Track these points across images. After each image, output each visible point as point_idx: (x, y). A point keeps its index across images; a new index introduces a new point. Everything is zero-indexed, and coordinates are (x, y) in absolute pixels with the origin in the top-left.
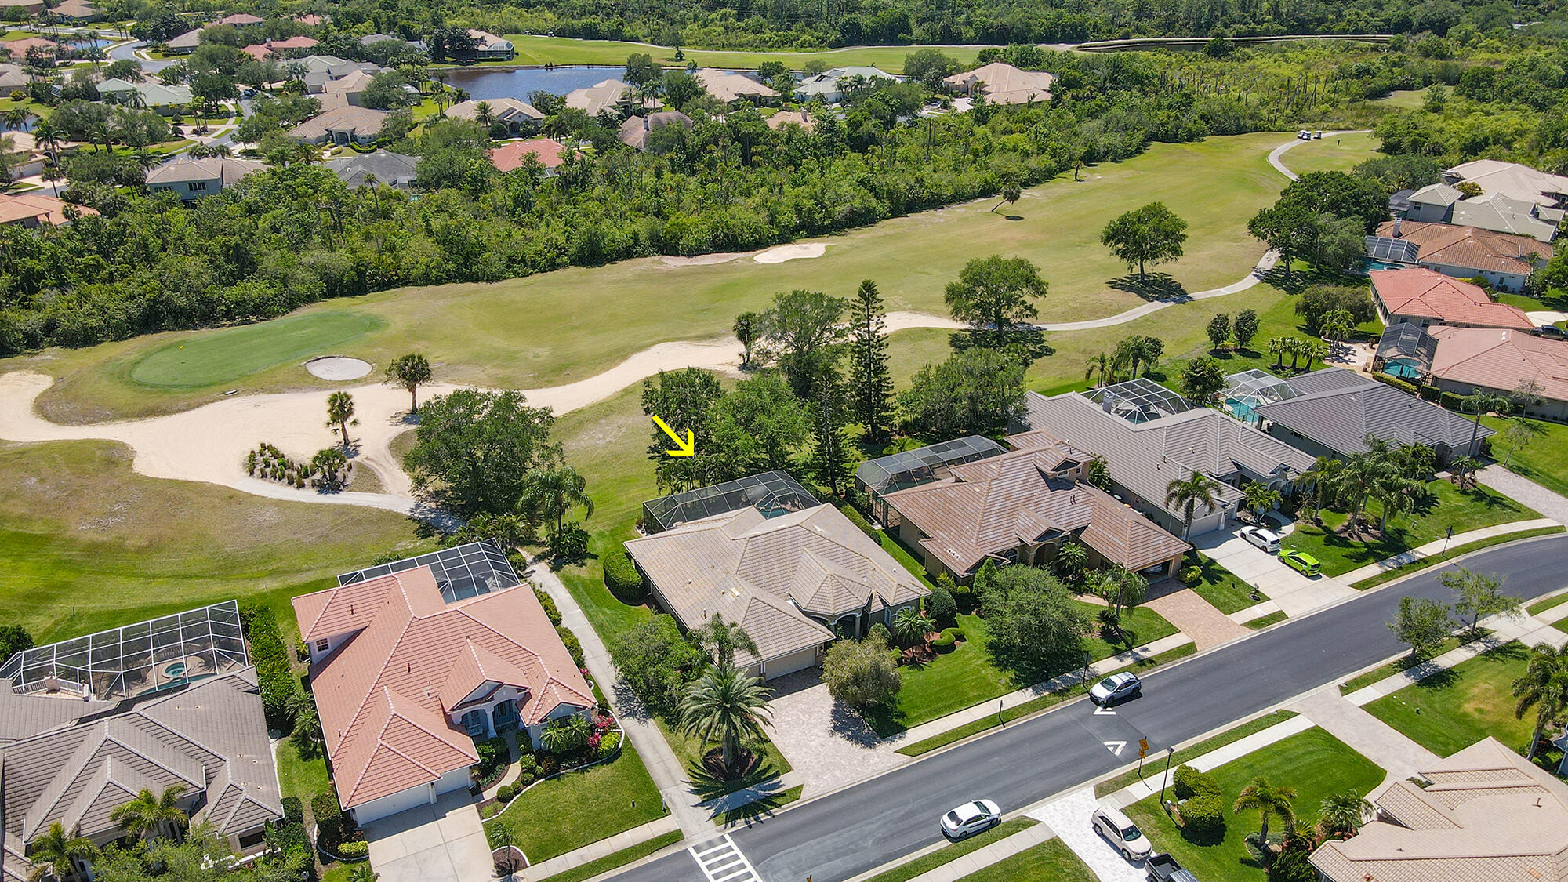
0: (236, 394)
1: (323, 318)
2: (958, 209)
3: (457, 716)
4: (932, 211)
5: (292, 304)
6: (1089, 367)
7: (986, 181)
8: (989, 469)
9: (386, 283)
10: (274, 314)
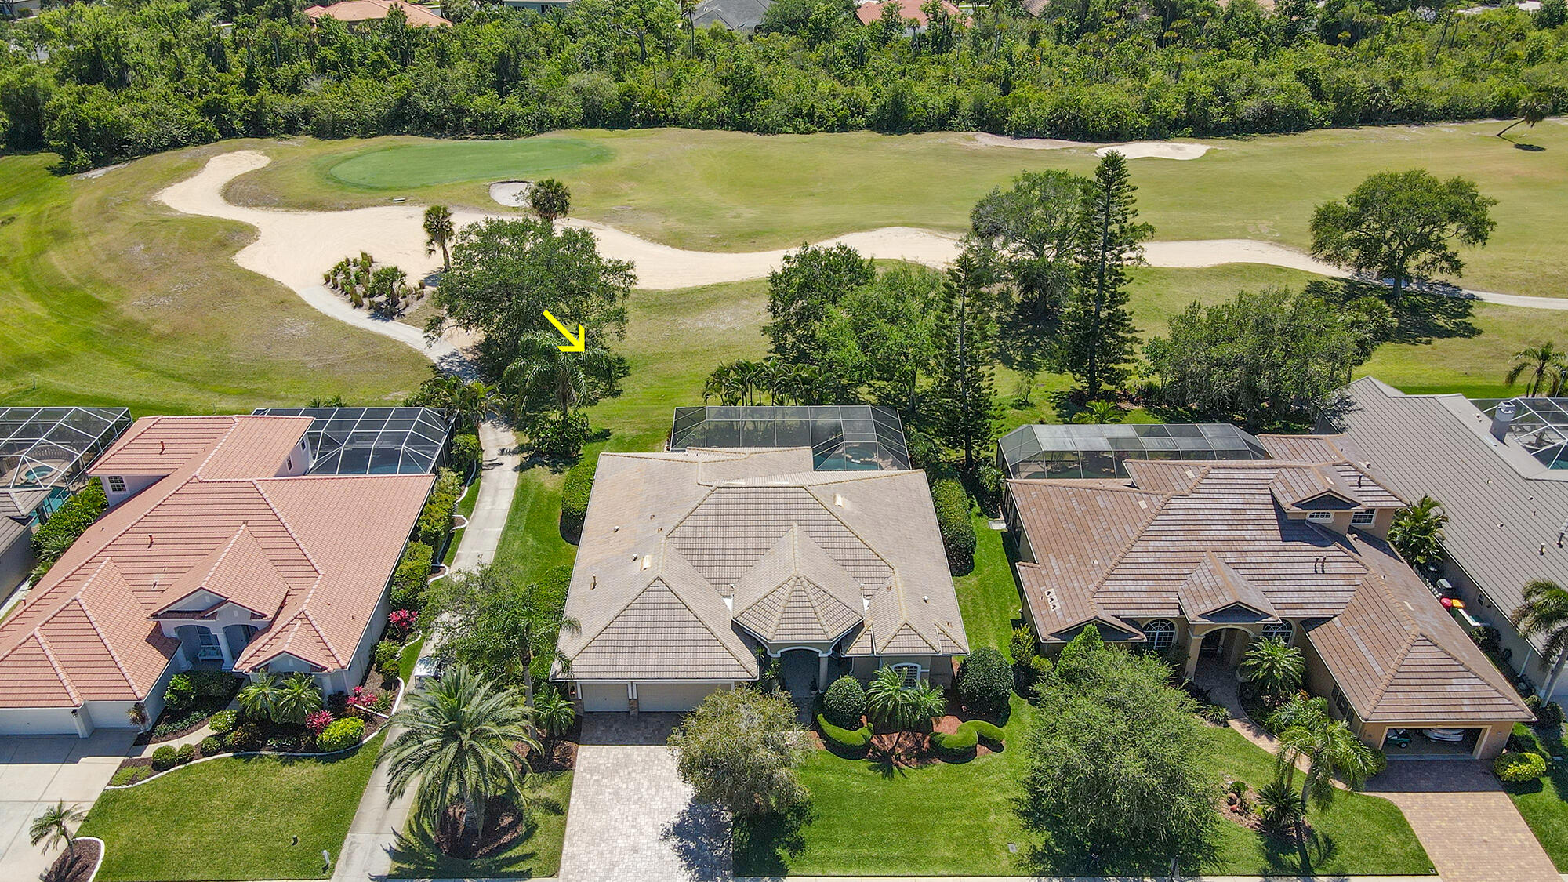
0: (401, 202)
1: (555, 144)
2: (1446, 129)
3: (170, 626)
4: (1402, 127)
5: (542, 125)
6: (1518, 364)
7: (1508, 94)
8: (1183, 476)
9: (653, 121)
10: (520, 134)
